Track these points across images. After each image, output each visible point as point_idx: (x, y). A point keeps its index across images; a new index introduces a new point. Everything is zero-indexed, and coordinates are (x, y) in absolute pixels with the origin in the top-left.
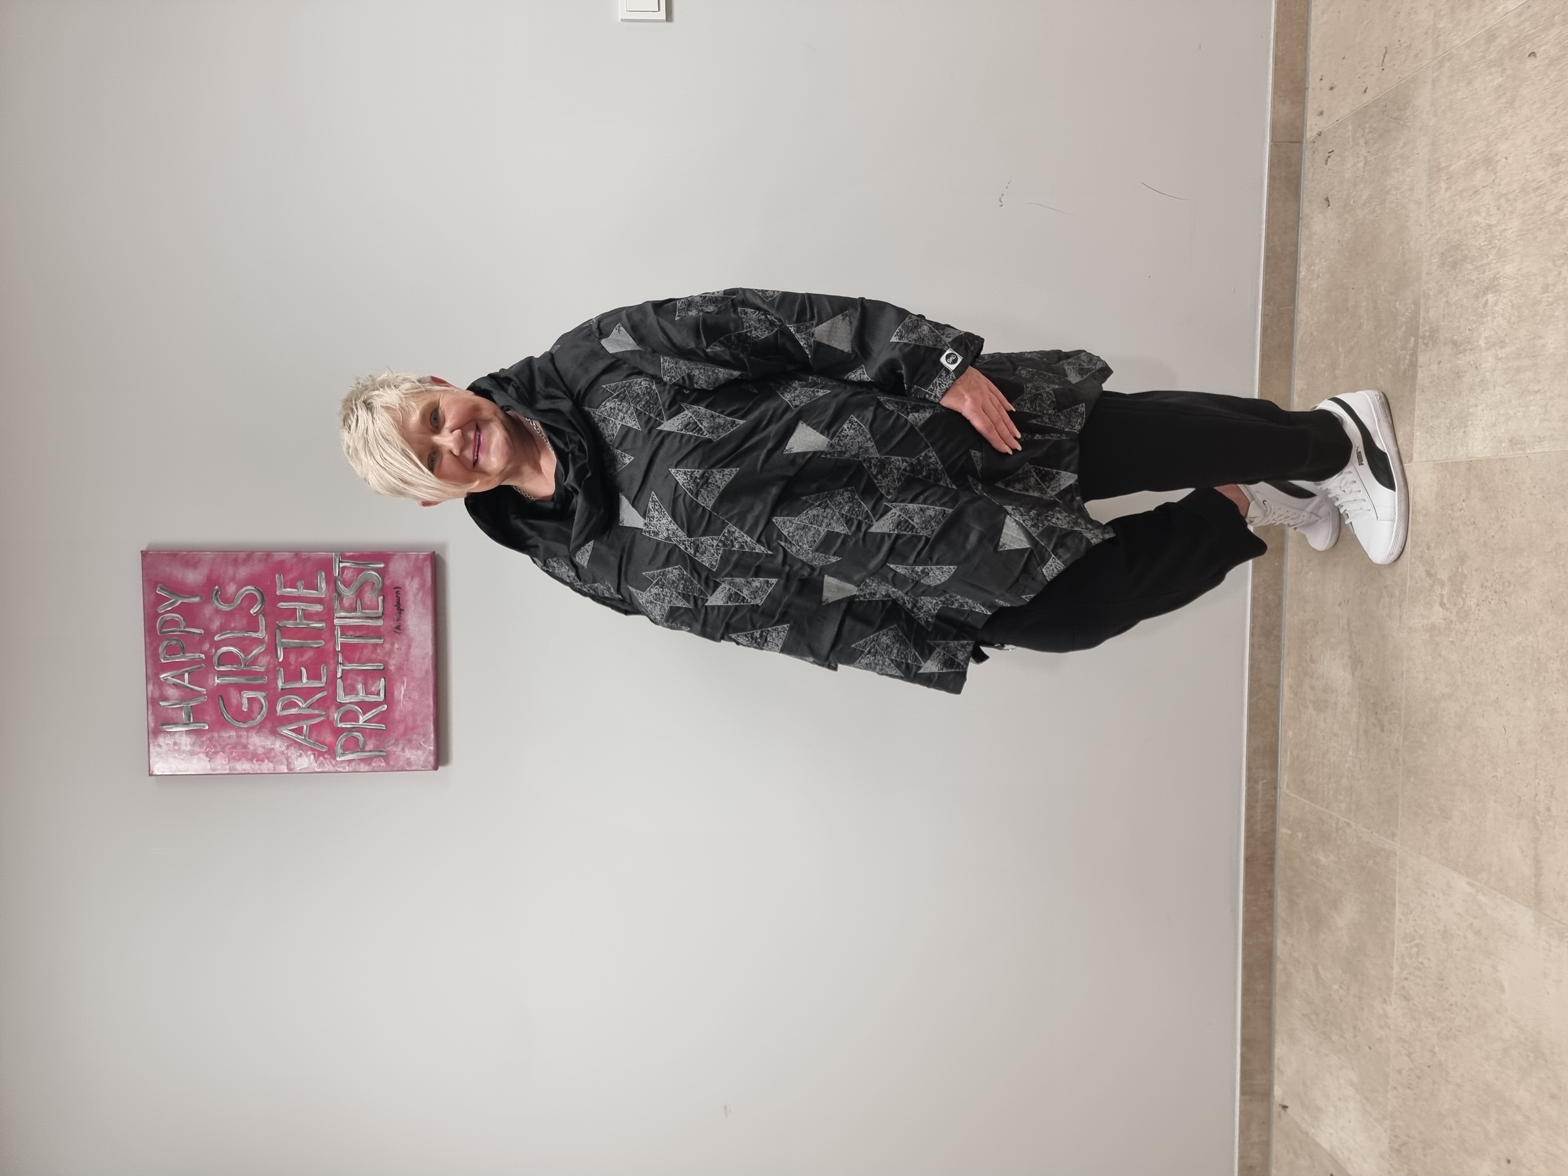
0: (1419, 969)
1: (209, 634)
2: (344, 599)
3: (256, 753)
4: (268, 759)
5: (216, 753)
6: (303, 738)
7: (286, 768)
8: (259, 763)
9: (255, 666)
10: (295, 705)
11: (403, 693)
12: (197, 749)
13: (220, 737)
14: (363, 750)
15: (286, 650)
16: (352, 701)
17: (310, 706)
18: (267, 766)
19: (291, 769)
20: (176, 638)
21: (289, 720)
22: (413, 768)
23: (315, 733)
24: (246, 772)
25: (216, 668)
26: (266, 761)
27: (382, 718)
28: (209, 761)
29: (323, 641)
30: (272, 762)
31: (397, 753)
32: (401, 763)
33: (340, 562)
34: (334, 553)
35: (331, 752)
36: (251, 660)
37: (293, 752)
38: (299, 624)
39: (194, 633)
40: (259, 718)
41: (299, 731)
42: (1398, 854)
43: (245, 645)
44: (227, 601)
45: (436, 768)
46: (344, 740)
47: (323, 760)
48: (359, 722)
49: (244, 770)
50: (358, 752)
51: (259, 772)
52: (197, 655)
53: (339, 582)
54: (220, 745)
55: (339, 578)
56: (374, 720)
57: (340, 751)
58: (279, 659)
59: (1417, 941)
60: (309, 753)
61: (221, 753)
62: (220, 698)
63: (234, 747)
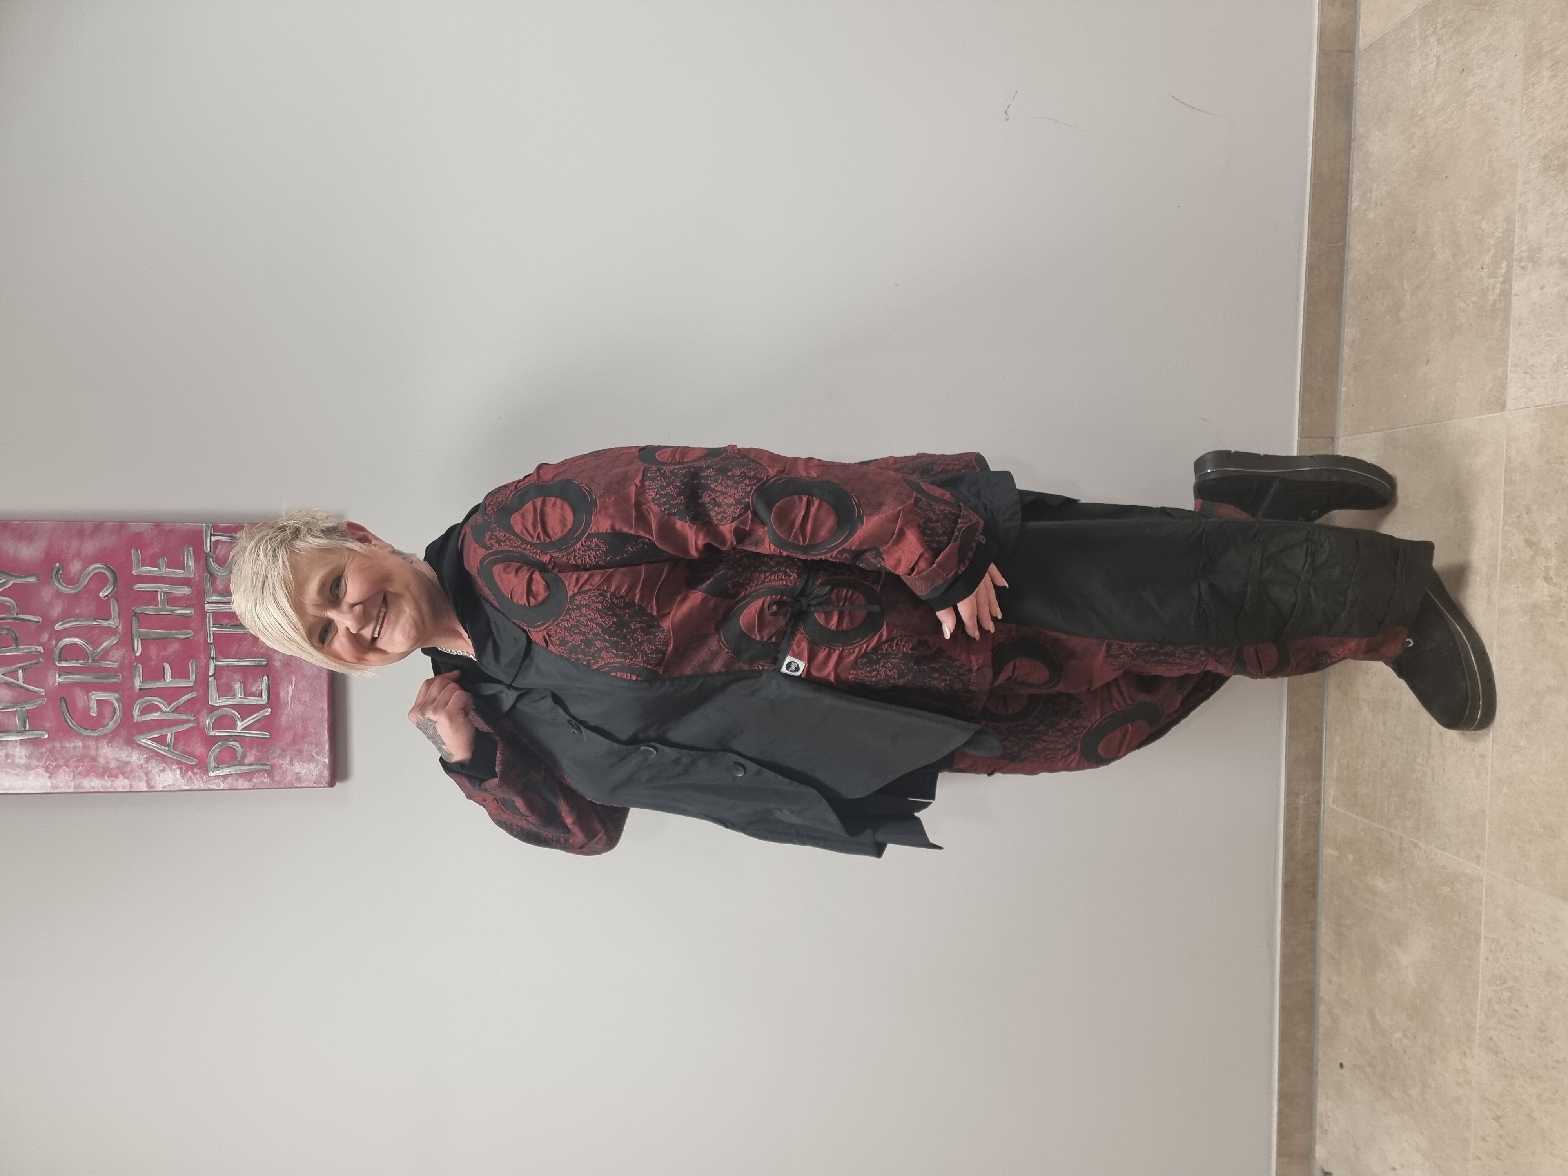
0: (1513, 1017)
1: (48, 623)
2: (218, 580)
3: (109, 767)
4: (123, 774)
5: (58, 767)
6: (167, 748)
7: (145, 785)
8: (112, 779)
9: (106, 661)
10: (157, 709)
11: (290, 694)
12: (34, 762)
13: (63, 748)
14: (241, 763)
15: (145, 641)
16: (227, 703)
17: (176, 710)
18: (121, 784)
19: (152, 787)
20: (5, 626)
21: (149, 727)
22: (303, 785)
23: (182, 742)
24: (96, 790)
25: (57, 663)
26: (121, 777)
27: (266, 724)
28: (49, 777)
29: (191, 631)
30: (128, 778)
31: (283, 766)
32: (289, 778)
33: (211, 535)
34: (204, 525)
35: (202, 766)
36: (101, 654)
37: (154, 767)
38: (160, 610)
39: (30, 621)
40: (111, 725)
41: (161, 740)
42: (1484, 879)
43: (93, 635)
44: (70, 582)
45: (331, 784)
46: (218, 751)
47: (192, 775)
48: (236, 730)
49: (93, 788)
50: (237, 765)
51: (112, 790)
52: (33, 648)
53: (211, 559)
54: (63, 758)
55: (211, 554)
56: (256, 727)
57: (212, 763)
58: (135, 653)
59: (1509, 984)
60: (174, 767)
61: (64, 767)
62: (62, 699)
63: (79, 761)
